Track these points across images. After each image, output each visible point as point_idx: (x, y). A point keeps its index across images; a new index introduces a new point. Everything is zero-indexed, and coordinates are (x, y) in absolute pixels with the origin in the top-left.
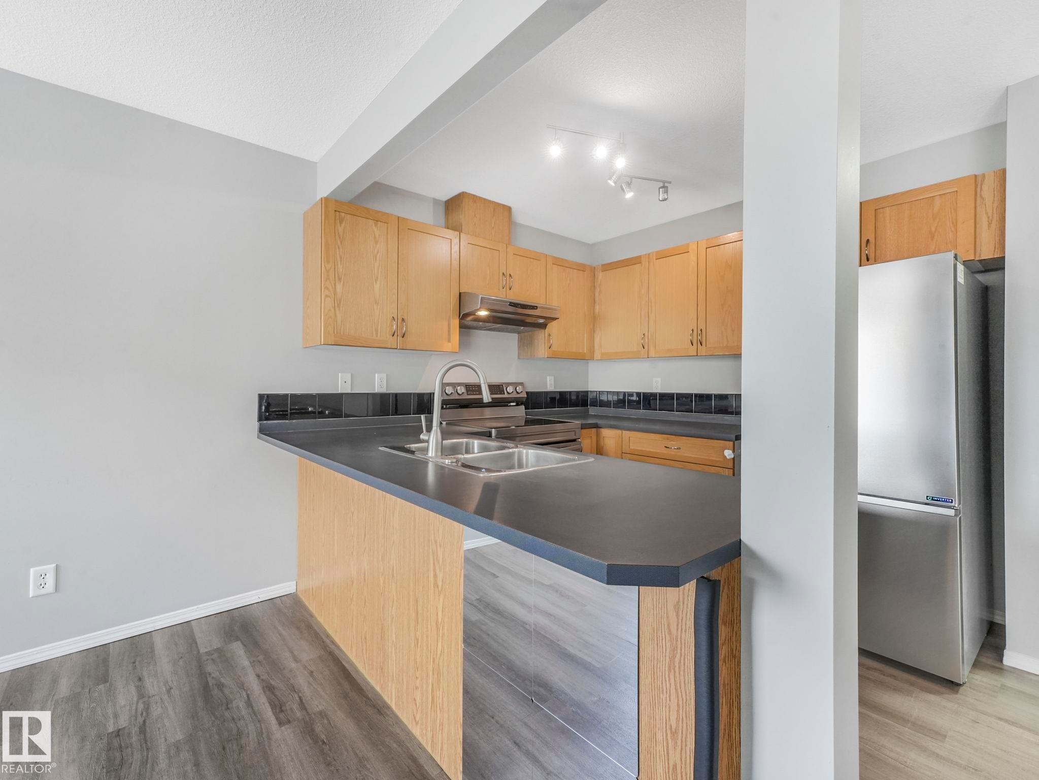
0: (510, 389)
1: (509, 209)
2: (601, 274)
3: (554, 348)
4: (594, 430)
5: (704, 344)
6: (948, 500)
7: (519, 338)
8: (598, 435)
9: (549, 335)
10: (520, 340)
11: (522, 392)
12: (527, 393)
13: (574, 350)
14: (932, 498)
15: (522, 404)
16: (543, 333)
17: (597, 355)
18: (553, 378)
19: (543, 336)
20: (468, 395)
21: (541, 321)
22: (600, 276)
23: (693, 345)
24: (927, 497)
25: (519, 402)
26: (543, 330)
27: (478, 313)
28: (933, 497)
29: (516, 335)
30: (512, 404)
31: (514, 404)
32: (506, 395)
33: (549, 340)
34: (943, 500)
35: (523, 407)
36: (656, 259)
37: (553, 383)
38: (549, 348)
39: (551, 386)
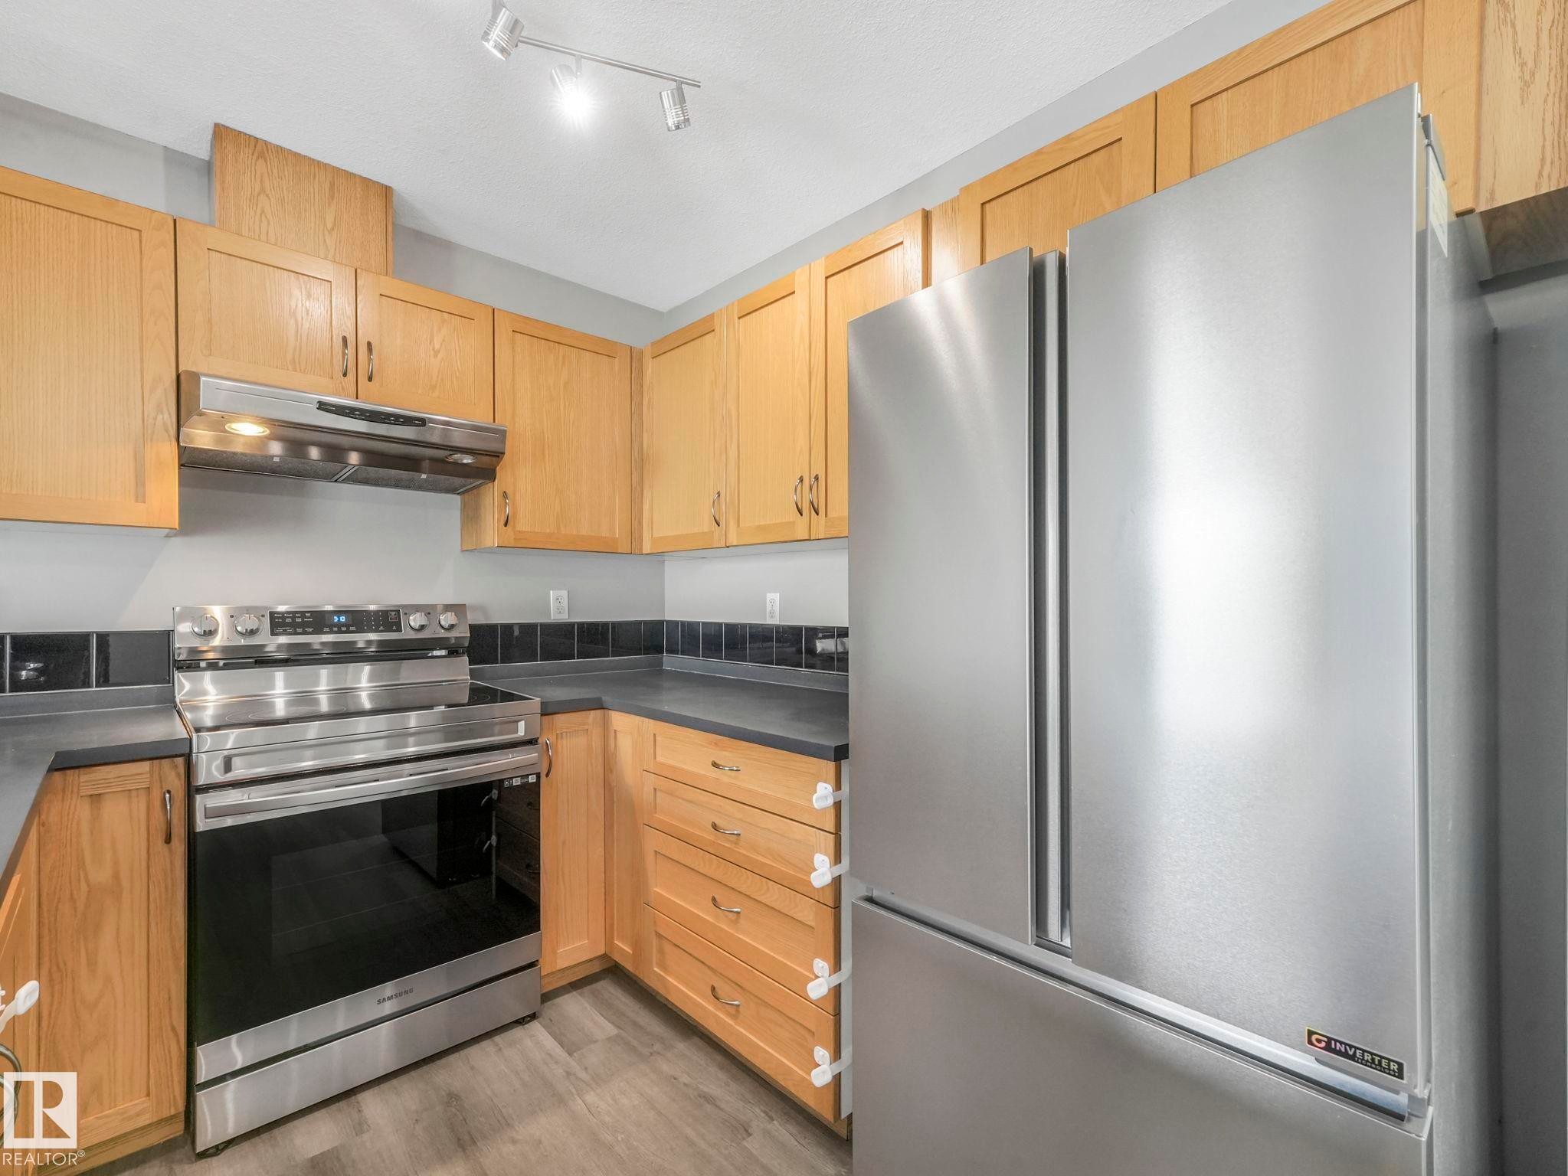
0: (418, 620)
1: (387, 192)
2: (651, 364)
4: (593, 716)
5: (822, 511)
6: (1384, 1063)
8: (605, 724)
9: (505, 495)
11: (455, 627)
12: (473, 628)
14: (1328, 1043)
15: (461, 653)
16: (491, 490)
18: (564, 593)
19: (492, 495)
20: (273, 634)
21: (466, 459)
22: (650, 367)
23: (802, 515)
24: (1310, 1033)
26: (490, 485)
27: (234, 426)
28: (1330, 1039)
29: (456, 498)
30: (436, 653)
32: (406, 634)
33: (503, 507)
34: (1367, 1057)
36: (739, 318)
37: (565, 603)
38: (506, 525)
39: (559, 611)
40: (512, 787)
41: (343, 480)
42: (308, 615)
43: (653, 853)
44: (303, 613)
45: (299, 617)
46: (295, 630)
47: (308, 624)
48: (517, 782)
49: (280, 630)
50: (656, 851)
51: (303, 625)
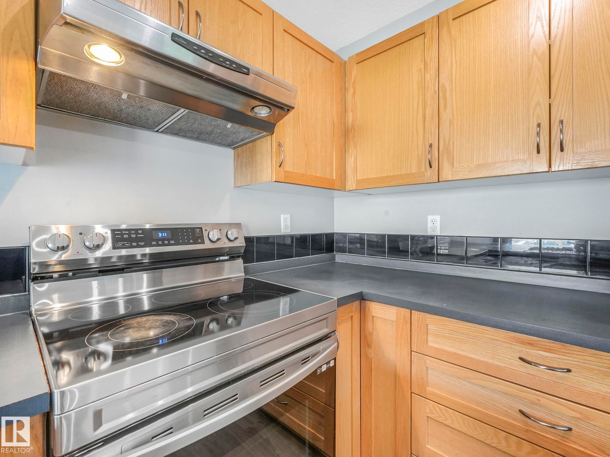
0: (214, 235)
2: (355, 67)
3: (288, 167)
7: (235, 155)
8: (363, 312)
9: (280, 145)
10: (237, 157)
11: (236, 238)
12: (249, 239)
13: (319, 175)
15: (239, 257)
16: (269, 141)
17: (351, 184)
18: (288, 216)
19: (269, 145)
20: (115, 248)
21: (263, 112)
22: (355, 71)
25: (233, 255)
26: (269, 137)
29: (230, 152)
30: (221, 259)
31: (226, 258)
32: (207, 245)
33: (279, 154)
35: (240, 261)
37: (289, 223)
38: (280, 167)
39: (286, 227)
40: (322, 373)
41: (162, 131)
42: (140, 232)
43: (426, 417)
44: (136, 230)
45: (133, 234)
46: (131, 244)
47: (141, 240)
48: (324, 368)
49: (120, 244)
50: (427, 416)
51: (137, 240)
